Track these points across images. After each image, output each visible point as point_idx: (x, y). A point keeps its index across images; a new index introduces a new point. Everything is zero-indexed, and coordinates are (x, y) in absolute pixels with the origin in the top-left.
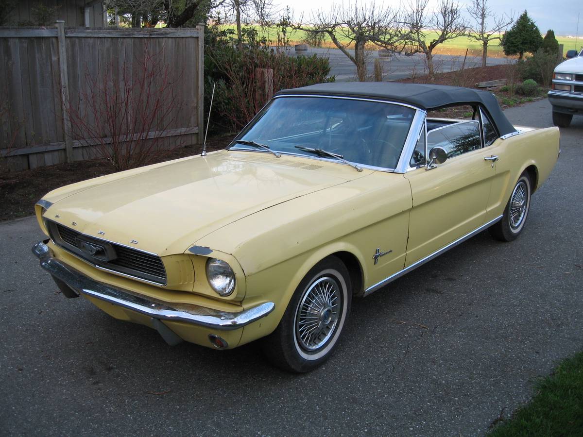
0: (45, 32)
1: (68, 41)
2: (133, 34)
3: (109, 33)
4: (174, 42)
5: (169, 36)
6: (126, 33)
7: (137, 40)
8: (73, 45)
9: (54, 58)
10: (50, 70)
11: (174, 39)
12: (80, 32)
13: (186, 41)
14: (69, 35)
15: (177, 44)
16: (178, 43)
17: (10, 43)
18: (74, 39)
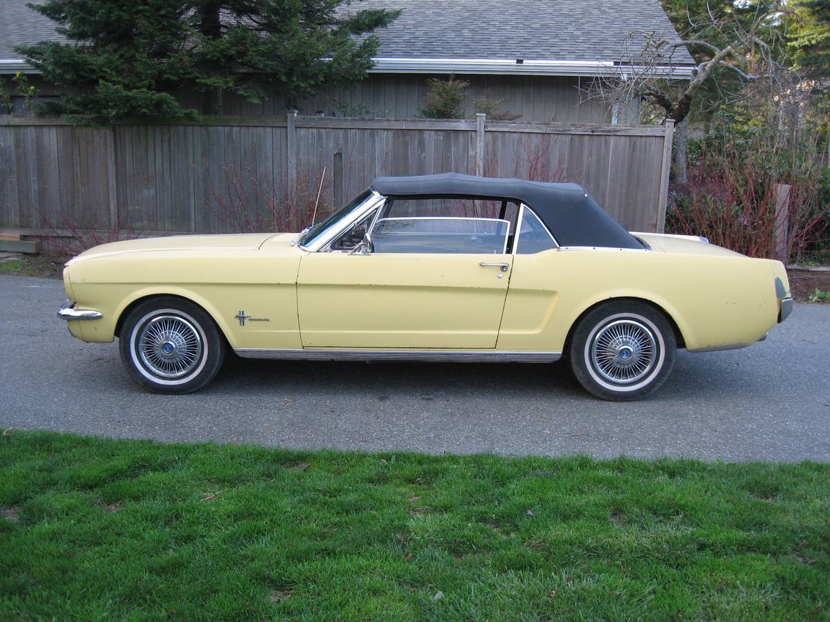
0: (462, 125)
1: (489, 135)
2: (569, 130)
3: (537, 128)
4: (628, 143)
5: (619, 134)
6: (560, 129)
7: (575, 137)
8: (495, 141)
9: (471, 153)
10: (466, 164)
11: (628, 139)
12: (503, 126)
13: (646, 141)
14: (489, 129)
15: (632, 144)
16: (635, 143)
17: (424, 136)
18: (496, 133)
